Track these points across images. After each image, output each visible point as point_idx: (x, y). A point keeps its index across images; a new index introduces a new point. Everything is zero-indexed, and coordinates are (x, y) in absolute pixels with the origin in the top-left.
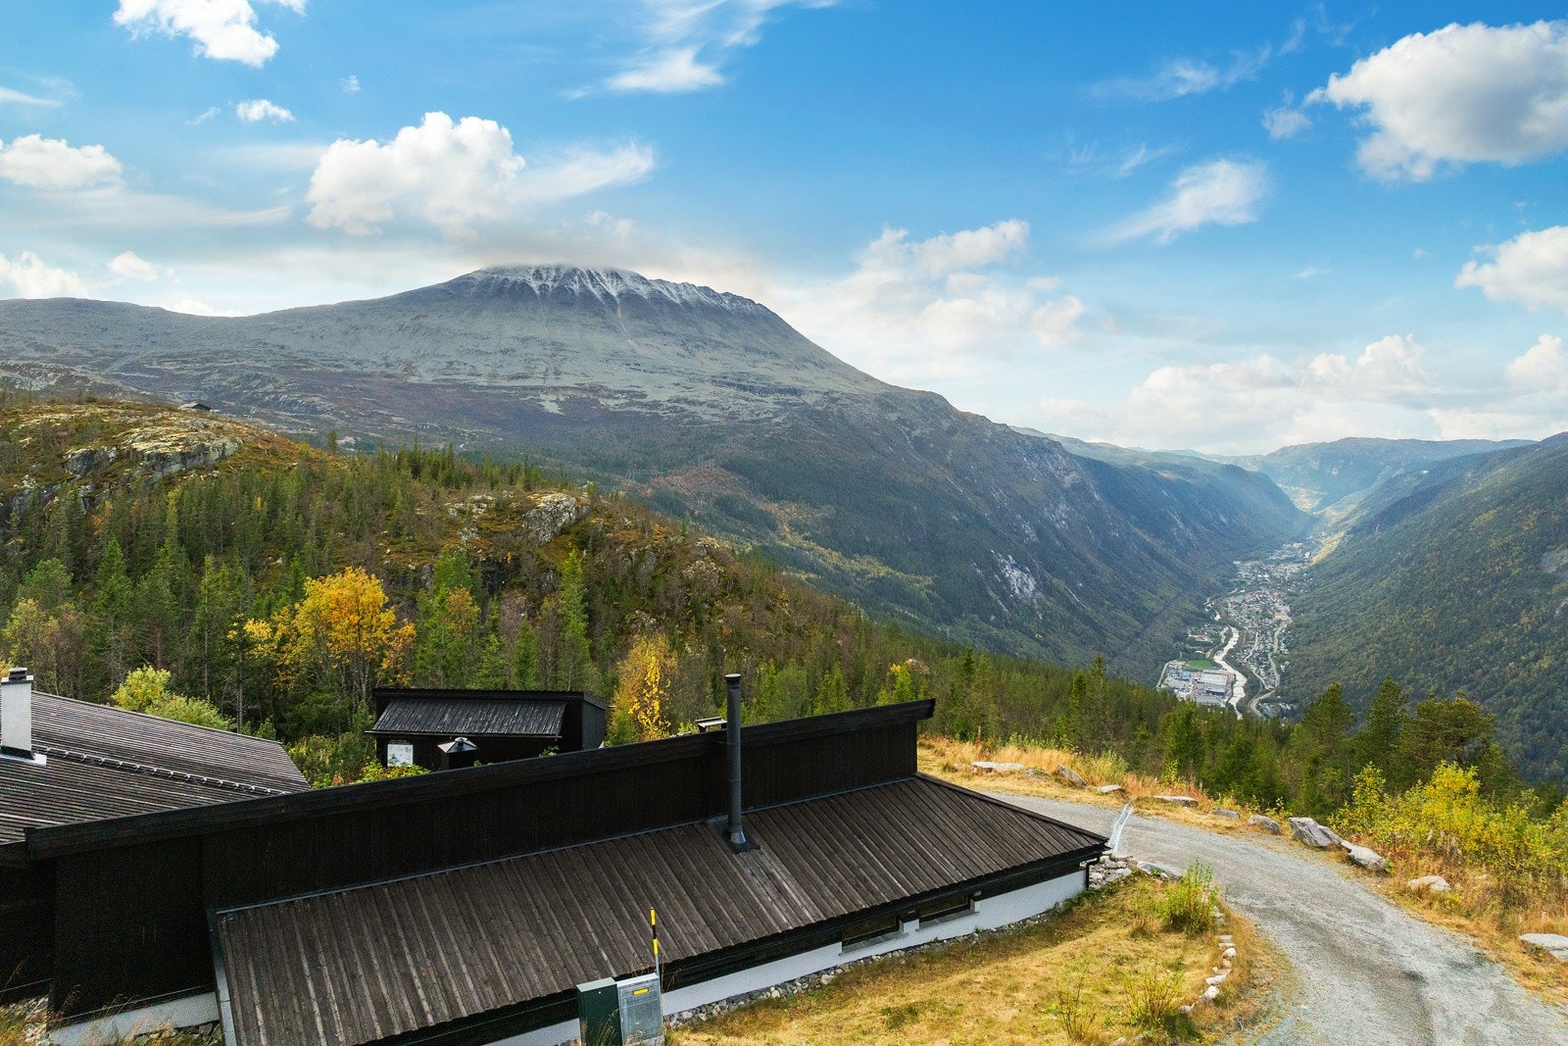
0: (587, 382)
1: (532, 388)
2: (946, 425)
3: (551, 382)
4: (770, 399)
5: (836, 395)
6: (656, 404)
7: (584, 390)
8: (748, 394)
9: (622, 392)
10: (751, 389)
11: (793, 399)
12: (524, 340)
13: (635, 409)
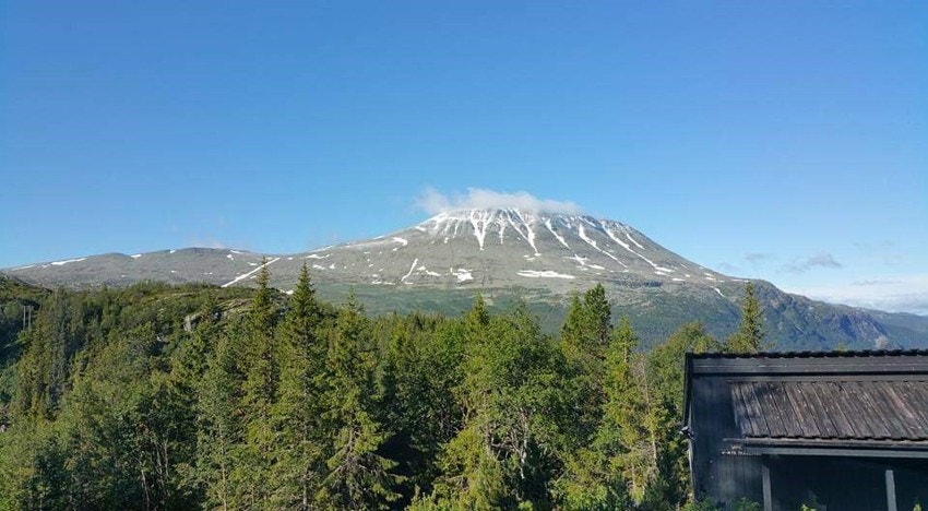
0: (510, 284)
1: (475, 290)
2: (775, 304)
3: (488, 285)
4: (638, 290)
5: (688, 285)
6: (557, 297)
7: (509, 290)
8: (623, 287)
9: (535, 290)
10: (625, 283)
11: (655, 289)
12: (468, 259)
13: (542, 300)
